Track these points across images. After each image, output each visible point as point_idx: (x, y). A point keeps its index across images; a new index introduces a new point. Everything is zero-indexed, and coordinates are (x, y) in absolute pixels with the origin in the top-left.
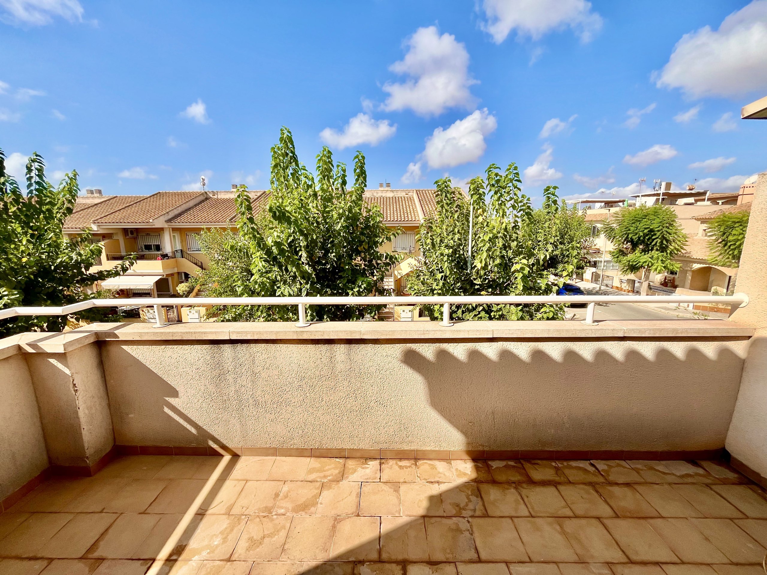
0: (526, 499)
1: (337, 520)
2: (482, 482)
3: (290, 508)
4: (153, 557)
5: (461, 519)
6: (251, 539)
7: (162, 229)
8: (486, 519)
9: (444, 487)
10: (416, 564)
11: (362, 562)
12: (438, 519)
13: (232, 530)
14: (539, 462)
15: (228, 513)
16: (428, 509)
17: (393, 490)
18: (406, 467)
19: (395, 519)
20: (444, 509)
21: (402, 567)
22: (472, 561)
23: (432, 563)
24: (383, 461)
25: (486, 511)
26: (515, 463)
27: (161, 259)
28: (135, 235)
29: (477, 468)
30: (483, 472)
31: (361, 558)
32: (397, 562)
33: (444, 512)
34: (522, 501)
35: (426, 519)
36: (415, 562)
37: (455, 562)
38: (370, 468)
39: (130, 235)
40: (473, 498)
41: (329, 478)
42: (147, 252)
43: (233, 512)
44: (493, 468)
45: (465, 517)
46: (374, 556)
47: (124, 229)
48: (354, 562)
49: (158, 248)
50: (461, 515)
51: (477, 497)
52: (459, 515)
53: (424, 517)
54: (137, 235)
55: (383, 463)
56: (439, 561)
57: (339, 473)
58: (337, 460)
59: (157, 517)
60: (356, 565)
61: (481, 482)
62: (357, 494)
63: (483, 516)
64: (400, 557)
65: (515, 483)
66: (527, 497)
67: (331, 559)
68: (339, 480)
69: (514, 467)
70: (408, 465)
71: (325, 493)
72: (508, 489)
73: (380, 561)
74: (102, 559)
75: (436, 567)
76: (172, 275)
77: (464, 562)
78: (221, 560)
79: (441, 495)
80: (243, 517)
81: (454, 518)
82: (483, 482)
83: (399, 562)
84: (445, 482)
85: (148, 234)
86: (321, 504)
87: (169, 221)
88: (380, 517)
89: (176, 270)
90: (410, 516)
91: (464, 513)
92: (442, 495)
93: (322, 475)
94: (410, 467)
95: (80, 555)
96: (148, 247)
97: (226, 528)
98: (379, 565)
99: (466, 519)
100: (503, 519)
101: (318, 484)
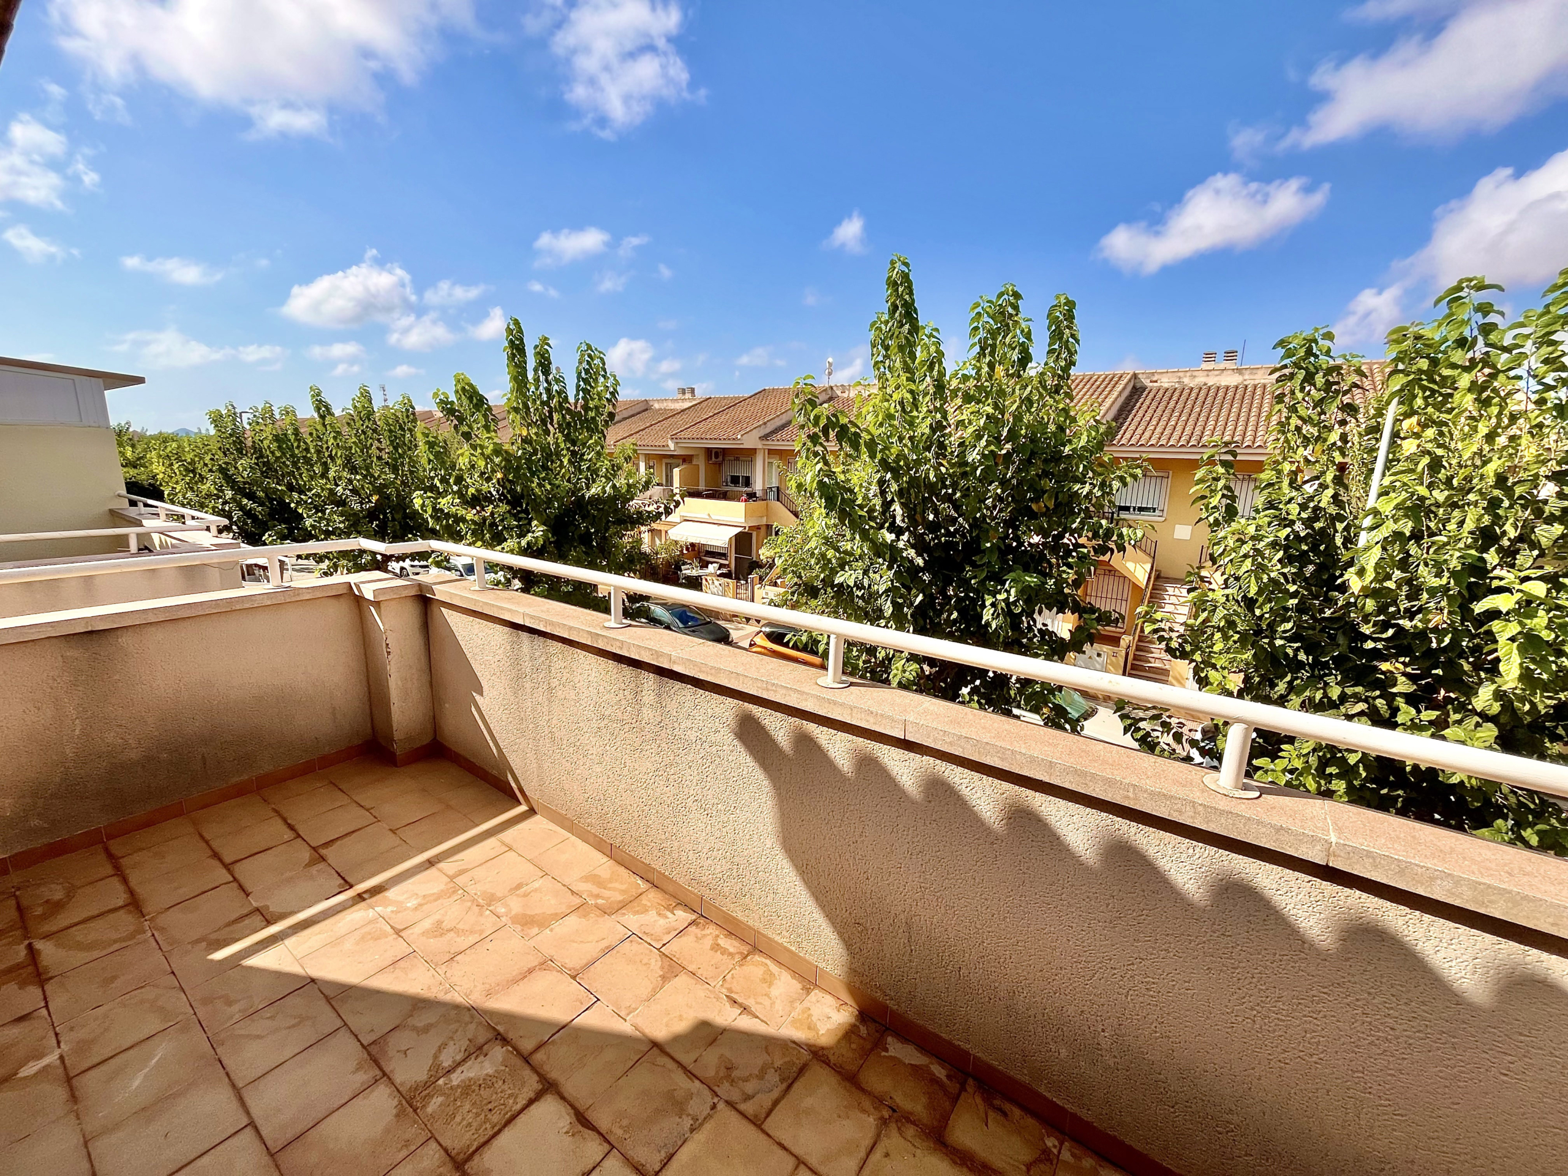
0: (877, 1155)
1: (546, 964)
2: (827, 1062)
3: (513, 913)
4: (353, 883)
5: (706, 1092)
6: (439, 923)
7: (753, 451)
8: (752, 1127)
9: (745, 1023)
10: (562, 1102)
11: (504, 1040)
12: (671, 1065)
13: (435, 900)
14: (1017, 1112)
15: (452, 878)
16: (677, 1039)
17: (661, 973)
18: (724, 951)
19: (613, 1016)
20: (701, 1056)
21: (541, 1090)
22: (640, 1168)
23: (582, 1120)
24: (702, 921)
25: (768, 1115)
26: (948, 1077)
27: (746, 501)
28: (720, 458)
29: (849, 1033)
30: (854, 1046)
31: (510, 1036)
32: (542, 1078)
33: (696, 1061)
34: (863, 1154)
35: (655, 1050)
36: (563, 1098)
37: (614, 1147)
38: (667, 920)
39: (713, 459)
40: (773, 1077)
41: (600, 901)
42: (732, 488)
43: (458, 880)
44: (884, 1054)
45: (717, 1096)
46: (527, 1045)
47: (708, 448)
48: (499, 1034)
49: (747, 482)
50: (716, 1089)
51: (782, 1080)
52: (712, 1086)
53: (655, 1044)
54: (724, 460)
55: (697, 925)
56: (595, 1124)
57: (620, 902)
58: (639, 881)
59: (398, 841)
60: (496, 1039)
61: (823, 1062)
62: (607, 948)
63: (752, 1118)
64: (554, 1075)
65: (894, 1111)
66: (887, 1155)
67: (482, 1010)
68: (608, 911)
69: (934, 1080)
70: (732, 950)
71: (572, 920)
72: (864, 1111)
73: (526, 1059)
74: (323, 859)
75: (580, 1128)
76: (758, 528)
77: (628, 1161)
78: (392, 927)
79: (724, 1031)
80: (461, 892)
81: (697, 1082)
82: (828, 1064)
83: (545, 1079)
84: (757, 1017)
85: (737, 459)
86: (551, 930)
87: (765, 437)
88: (598, 1000)
89: (764, 521)
90: (637, 1029)
91: (724, 1090)
92: (725, 1033)
93: (595, 890)
94: (731, 954)
95: (314, 844)
96: (735, 480)
97: (434, 894)
98: (519, 1062)
99: (716, 1100)
100: (781, 1153)
101: (577, 901)
